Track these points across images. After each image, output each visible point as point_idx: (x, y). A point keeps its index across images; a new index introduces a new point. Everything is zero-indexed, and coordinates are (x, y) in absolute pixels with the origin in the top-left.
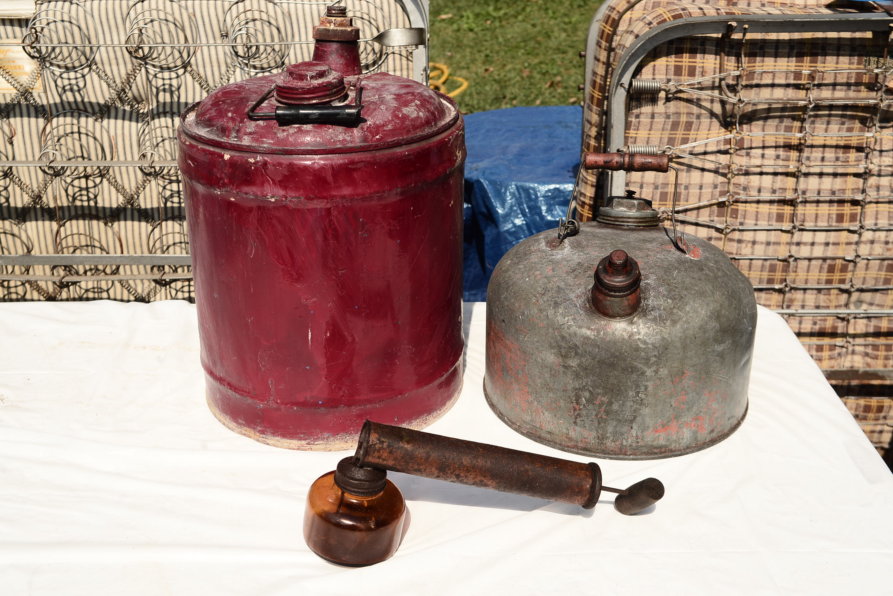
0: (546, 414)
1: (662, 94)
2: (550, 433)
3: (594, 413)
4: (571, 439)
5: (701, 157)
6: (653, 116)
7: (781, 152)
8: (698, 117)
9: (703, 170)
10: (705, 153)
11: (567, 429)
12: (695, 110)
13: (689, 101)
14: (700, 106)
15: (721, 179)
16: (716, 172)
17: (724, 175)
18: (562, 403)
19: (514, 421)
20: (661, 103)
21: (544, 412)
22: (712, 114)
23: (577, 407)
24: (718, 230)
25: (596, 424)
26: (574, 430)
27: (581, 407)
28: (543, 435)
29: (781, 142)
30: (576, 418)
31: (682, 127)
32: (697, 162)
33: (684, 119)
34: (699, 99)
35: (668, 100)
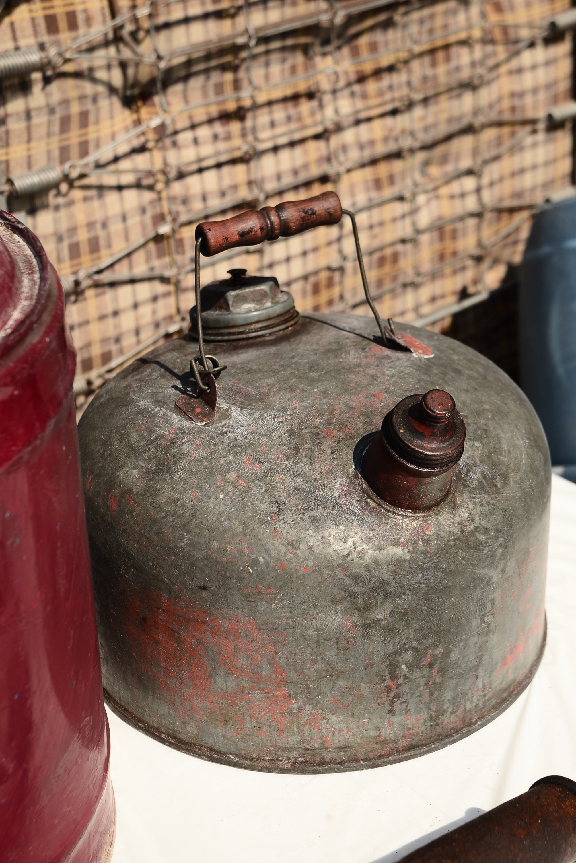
0: (333, 718)
1: (37, 76)
2: (343, 748)
3: (423, 681)
4: (385, 742)
5: (112, 167)
6: (28, 115)
7: (218, 128)
8: (95, 99)
9: (120, 188)
10: (116, 159)
11: (377, 728)
12: (88, 88)
13: (78, 75)
14: (94, 81)
15: (148, 196)
16: (138, 186)
17: (151, 188)
18: (365, 689)
19: (254, 755)
20: (37, 89)
21: (329, 716)
22: (112, 90)
23: (392, 684)
24: (164, 280)
25: (426, 698)
26: (390, 724)
27: (401, 681)
28: (328, 756)
29: (214, 111)
30: (392, 702)
31: (75, 123)
32: (109, 180)
33: (75, 109)
34: (91, 70)
35: (47, 81)
